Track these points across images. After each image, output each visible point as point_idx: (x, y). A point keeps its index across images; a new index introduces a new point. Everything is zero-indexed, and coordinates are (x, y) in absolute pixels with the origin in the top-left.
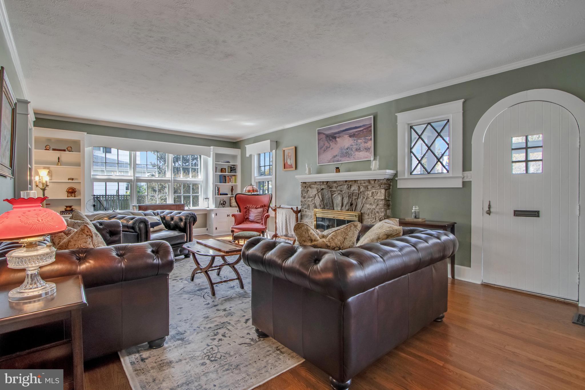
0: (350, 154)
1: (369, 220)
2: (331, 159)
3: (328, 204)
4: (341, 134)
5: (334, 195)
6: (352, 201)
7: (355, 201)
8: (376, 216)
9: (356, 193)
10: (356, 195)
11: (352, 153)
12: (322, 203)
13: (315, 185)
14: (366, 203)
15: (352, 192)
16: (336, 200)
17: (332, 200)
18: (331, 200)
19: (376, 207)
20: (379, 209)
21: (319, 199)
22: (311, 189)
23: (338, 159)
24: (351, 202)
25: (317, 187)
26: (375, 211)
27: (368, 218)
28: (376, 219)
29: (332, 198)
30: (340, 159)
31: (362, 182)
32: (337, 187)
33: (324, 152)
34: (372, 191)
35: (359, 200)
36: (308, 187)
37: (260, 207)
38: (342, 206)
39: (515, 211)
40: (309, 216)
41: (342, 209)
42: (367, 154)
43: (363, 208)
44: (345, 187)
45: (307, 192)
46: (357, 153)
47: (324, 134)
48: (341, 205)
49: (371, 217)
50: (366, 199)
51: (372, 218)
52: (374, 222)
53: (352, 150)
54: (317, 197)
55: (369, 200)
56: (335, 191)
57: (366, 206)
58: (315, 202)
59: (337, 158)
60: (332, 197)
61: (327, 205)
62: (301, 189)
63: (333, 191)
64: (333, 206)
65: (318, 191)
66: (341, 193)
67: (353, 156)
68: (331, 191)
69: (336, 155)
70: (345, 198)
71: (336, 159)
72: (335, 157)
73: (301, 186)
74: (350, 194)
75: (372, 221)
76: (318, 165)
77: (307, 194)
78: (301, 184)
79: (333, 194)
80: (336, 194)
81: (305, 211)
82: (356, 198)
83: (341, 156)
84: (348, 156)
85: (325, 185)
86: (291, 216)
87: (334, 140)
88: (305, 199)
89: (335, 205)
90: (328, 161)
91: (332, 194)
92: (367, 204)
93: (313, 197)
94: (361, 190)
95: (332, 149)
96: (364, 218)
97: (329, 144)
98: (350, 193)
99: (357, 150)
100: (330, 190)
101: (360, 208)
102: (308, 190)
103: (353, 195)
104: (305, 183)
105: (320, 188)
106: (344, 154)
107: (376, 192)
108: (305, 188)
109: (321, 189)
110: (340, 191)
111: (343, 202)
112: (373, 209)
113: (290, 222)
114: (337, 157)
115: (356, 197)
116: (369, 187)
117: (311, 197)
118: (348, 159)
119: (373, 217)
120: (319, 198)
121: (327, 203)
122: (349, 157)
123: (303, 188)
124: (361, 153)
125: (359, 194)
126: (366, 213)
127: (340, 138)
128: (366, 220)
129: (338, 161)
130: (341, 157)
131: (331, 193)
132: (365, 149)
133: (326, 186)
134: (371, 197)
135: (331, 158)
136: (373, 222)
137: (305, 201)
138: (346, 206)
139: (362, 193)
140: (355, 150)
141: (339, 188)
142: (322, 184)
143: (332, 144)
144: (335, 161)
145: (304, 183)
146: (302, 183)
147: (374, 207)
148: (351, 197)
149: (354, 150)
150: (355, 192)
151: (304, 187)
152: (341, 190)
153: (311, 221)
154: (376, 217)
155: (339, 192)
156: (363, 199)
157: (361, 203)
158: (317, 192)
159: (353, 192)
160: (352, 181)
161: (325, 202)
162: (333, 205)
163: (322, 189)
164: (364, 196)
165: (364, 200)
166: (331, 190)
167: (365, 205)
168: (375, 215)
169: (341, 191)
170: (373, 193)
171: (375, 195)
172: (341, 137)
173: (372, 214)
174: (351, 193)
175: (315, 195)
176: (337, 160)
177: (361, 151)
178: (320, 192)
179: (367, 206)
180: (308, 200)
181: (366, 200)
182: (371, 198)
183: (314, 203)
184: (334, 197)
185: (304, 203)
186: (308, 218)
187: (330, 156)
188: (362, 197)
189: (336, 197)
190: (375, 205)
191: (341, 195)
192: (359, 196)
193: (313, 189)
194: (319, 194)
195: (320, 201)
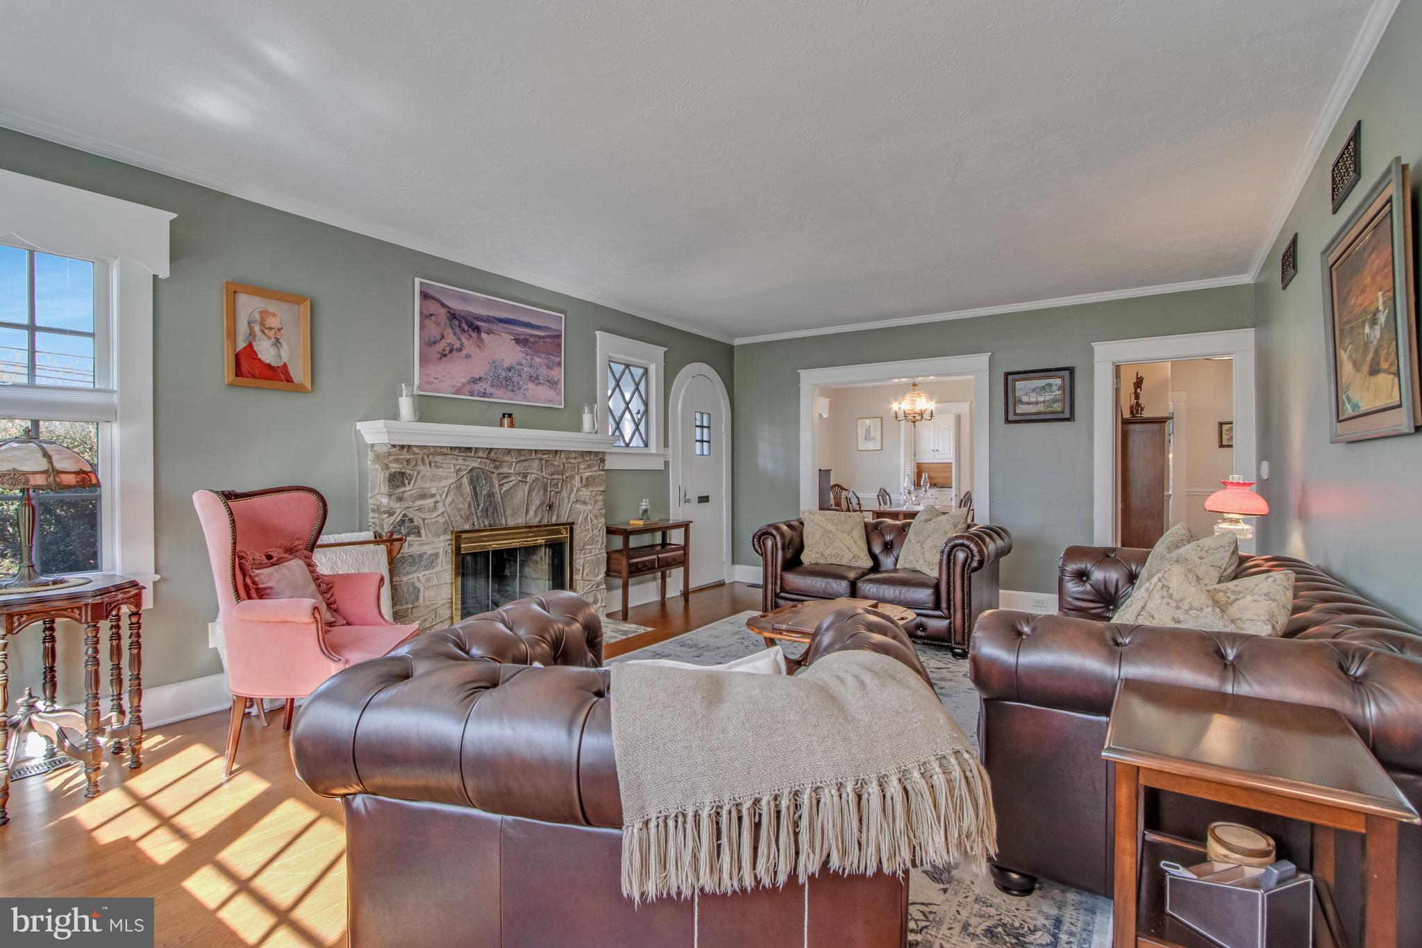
0: (515, 384)
1: (583, 535)
2: (464, 385)
3: (491, 510)
4: (494, 327)
5: (507, 486)
6: (550, 498)
7: (556, 499)
9: (558, 479)
10: (557, 485)
11: (521, 383)
12: (473, 509)
13: (447, 457)
14: (576, 500)
15: (549, 477)
16: (511, 498)
17: (502, 499)
18: (499, 499)
19: (593, 507)
20: (599, 510)
21: (460, 498)
22: (431, 468)
23: (485, 390)
24: (547, 500)
25: (455, 462)
26: (591, 514)
27: (582, 532)
29: (501, 494)
30: (490, 390)
31: (571, 456)
33: (441, 358)
34: (586, 475)
35: (564, 495)
36: (417, 464)
38: (527, 512)
39: (699, 497)
40: (425, 557)
41: (526, 519)
42: (550, 393)
43: (571, 513)
44: (536, 464)
45: (416, 480)
46: (531, 386)
47: (443, 305)
48: (524, 510)
49: (585, 529)
50: (577, 492)
53: (521, 376)
54: (453, 492)
55: (581, 493)
56: (507, 476)
57: (577, 508)
58: (449, 509)
59: (481, 386)
60: (502, 491)
61: (487, 514)
63: (502, 476)
64: (504, 516)
65: (457, 475)
66: (523, 479)
67: (522, 391)
68: (498, 474)
69: (480, 378)
70: (534, 493)
71: (478, 387)
72: (476, 381)
74: (546, 483)
75: (586, 536)
76: (418, 393)
77: (413, 485)
79: (503, 484)
80: (511, 484)
82: (557, 490)
83: (492, 382)
84: (510, 388)
85: (483, 458)
87: (474, 335)
89: (508, 512)
90: (455, 389)
91: (501, 482)
92: (578, 502)
93: (441, 496)
94: (567, 473)
95: (468, 356)
96: (575, 533)
97: (459, 339)
98: (545, 480)
99: (533, 379)
100: (496, 471)
101: (566, 513)
102: (419, 473)
103: (552, 483)
104: (407, 447)
105: (463, 467)
106: (501, 380)
107: (591, 476)
108: (408, 464)
109: (470, 469)
110: (522, 475)
111: (529, 502)
112: (589, 511)
114: (480, 384)
115: (558, 488)
116: (582, 467)
117: (433, 496)
118: (510, 394)
120: (462, 495)
121: (486, 510)
122: (513, 391)
123: (400, 465)
124: (539, 388)
125: (562, 482)
126: (578, 521)
127: (491, 335)
128: (579, 537)
129: (484, 395)
130: (492, 386)
131: (498, 482)
132: (548, 381)
133: (484, 460)
135: (464, 380)
136: (588, 538)
137: (407, 508)
138: (536, 512)
139: (568, 479)
140: (528, 378)
141: (520, 468)
142: (472, 454)
143: (469, 344)
144: (476, 393)
147: (590, 507)
148: (547, 490)
149: (524, 376)
150: (556, 477)
152: (524, 471)
154: (594, 526)
155: (520, 478)
156: (570, 493)
157: (566, 502)
158: (453, 479)
159: (552, 477)
160: (549, 452)
161: (481, 506)
162: (504, 513)
163: (473, 470)
164: (572, 485)
165: (573, 496)
166: (498, 472)
167: (574, 505)
168: (592, 524)
169: (526, 476)
170: (587, 479)
171: (591, 483)
172: (493, 333)
173: (586, 521)
174: (548, 479)
175: (450, 487)
176: (482, 390)
177: (540, 383)
178: (465, 478)
179: (578, 506)
181: (577, 494)
182: (583, 489)
183: (443, 513)
184: (506, 491)
185: (405, 515)
186: (423, 563)
187: (463, 377)
188: (569, 488)
189: (511, 492)
190: (591, 504)
191: (526, 485)
192: (564, 487)
193: (438, 467)
194: (459, 485)
195: (468, 505)
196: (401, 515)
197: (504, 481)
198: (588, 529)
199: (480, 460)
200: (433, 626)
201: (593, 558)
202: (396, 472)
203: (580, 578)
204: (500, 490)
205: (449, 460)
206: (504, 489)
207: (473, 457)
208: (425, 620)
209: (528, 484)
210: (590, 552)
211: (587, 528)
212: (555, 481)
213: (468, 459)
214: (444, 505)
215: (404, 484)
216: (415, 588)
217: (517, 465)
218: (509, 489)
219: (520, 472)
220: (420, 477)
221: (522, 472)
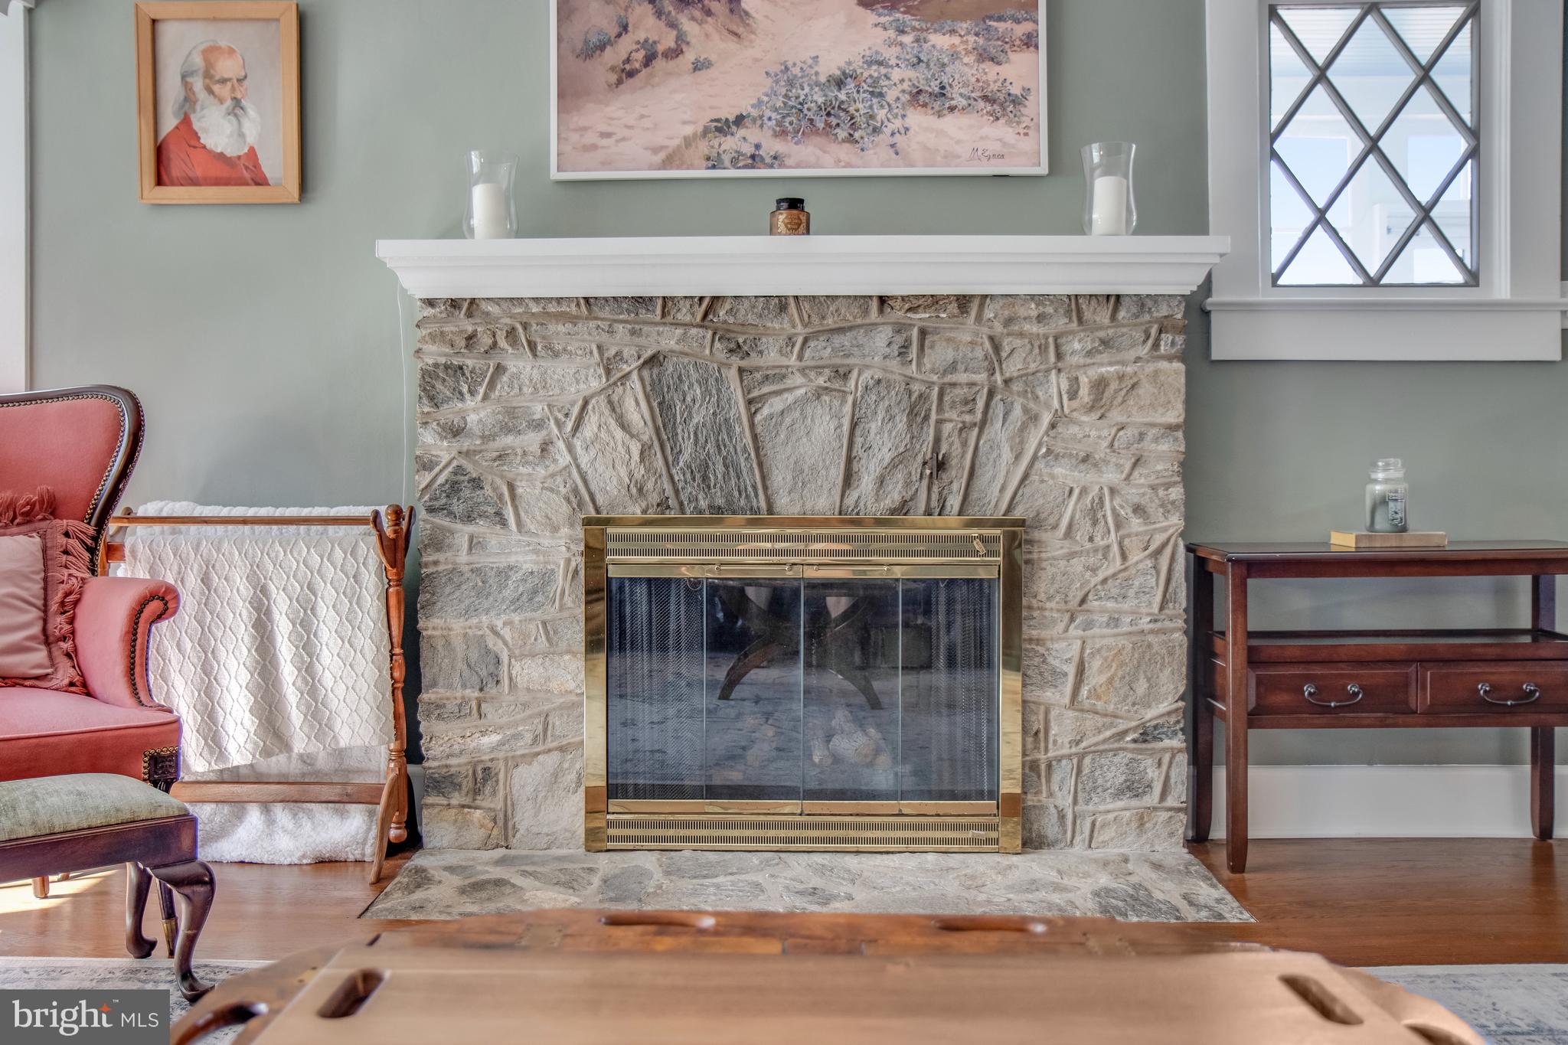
0: (860, 120)
1: (1077, 565)
2: (688, 142)
3: (720, 469)
5: (775, 405)
6: (937, 440)
7: (964, 444)
8: (1129, 535)
9: (972, 384)
10: (966, 402)
11: (881, 114)
12: (659, 463)
13: (581, 326)
14: (1049, 452)
15: (935, 378)
16: (788, 438)
17: (756, 438)
18: (748, 440)
19: (1128, 478)
20: (1154, 488)
21: (619, 434)
22: (535, 355)
23: (758, 146)
24: (926, 449)
25: (605, 338)
26: (1117, 501)
27: (1072, 555)
28: (1124, 557)
29: (752, 425)
30: (772, 146)
31: (1022, 312)
33: (617, 83)
34: (1094, 372)
35: (998, 432)
36: (495, 344)
38: (850, 478)
40: (515, 577)
42: (1000, 133)
43: (1027, 491)
44: (881, 339)
45: (491, 385)
46: (917, 119)
48: (837, 473)
49: (1088, 545)
50: (1053, 426)
51: (1096, 551)
52: (1114, 575)
53: (881, 95)
54: (600, 417)
55: (1074, 429)
56: (779, 374)
57: (1053, 477)
58: (584, 460)
59: (744, 139)
60: (758, 418)
61: (705, 478)
62: (421, 355)
63: (758, 376)
64: (765, 488)
65: (608, 372)
66: (839, 385)
67: (884, 138)
68: (743, 371)
69: (740, 120)
70: (874, 427)
71: (734, 143)
72: (725, 127)
73: (421, 334)
74: (921, 396)
75: (1094, 570)
76: (555, 175)
77: (485, 397)
78: (423, 316)
79: (762, 398)
80: (790, 398)
81: (461, 541)
82: (968, 418)
83: (779, 124)
84: (842, 134)
85: (690, 325)
86: (327, 594)
88: (466, 444)
89: (781, 478)
90: (662, 155)
91: (755, 393)
92: (1057, 457)
93: (559, 425)
94: (1012, 368)
96: (1035, 556)
97: (673, 26)
98: (916, 388)
99: (922, 98)
100: (736, 361)
101: (1003, 489)
102: (500, 369)
103: (947, 398)
104: (465, 306)
105: (627, 352)
106: (810, 115)
107: (1121, 377)
108: (467, 347)
109: (647, 356)
110: (827, 373)
111: (858, 451)
112: (1106, 491)
113: (307, 647)
114: (742, 132)
115: (971, 411)
116: (1077, 346)
117: (538, 425)
118: (844, 151)
119: (1105, 542)
120: (624, 426)
121: (705, 467)
122: (851, 139)
123: (447, 350)
124: (950, 124)
125: (991, 394)
126: (1052, 520)
128: (1050, 570)
129: (755, 160)
130: (781, 133)
131: (747, 391)
132: (985, 98)
133: (694, 331)
134: (1092, 408)
135: (689, 130)
136: (1101, 576)
137: (467, 454)
138: (881, 481)
139: (1016, 387)
140: (905, 98)
141: (821, 351)
142: (654, 316)
143: (702, 36)
144: (726, 159)
145: (454, 304)
146: (430, 303)
147: (1111, 476)
148: (927, 418)
149: (891, 95)
150: (962, 377)
151: (459, 344)
152: (838, 361)
154: (1127, 542)
155: (821, 381)
156: (1023, 428)
157: (1007, 455)
158: (598, 384)
159: (949, 378)
160: (934, 301)
161: (685, 457)
162: (764, 478)
163: (659, 360)
164: (1032, 405)
165: (1035, 437)
166: (744, 363)
167: (1040, 465)
168: (1121, 532)
169: (842, 374)
170: (1100, 385)
171: (1120, 399)
173: (1095, 523)
174: (930, 385)
175: (586, 403)
176: (748, 150)
177: (952, 109)
178: (635, 381)
179: (1058, 471)
181: (1052, 433)
182: (1084, 418)
184: (771, 416)
185: (459, 470)
186: (506, 593)
187: (685, 123)
188: (1017, 412)
189: (788, 421)
190: (1119, 466)
191: (844, 402)
192: (998, 408)
193: (556, 355)
194: (615, 398)
195: (642, 453)
196: (450, 469)
197: (766, 389)
198: (1108, 547)
199: (679, 331)
200: (538, 754)
201: (1121, 641)
202: (436, 365)
203: (1067, 700)
204: (752, 416)
205: (587, 334)
206: (766, 411)
207: (656, 324)
208: (517, 736)
209: (850, 399)
210: (1114, 621)
211: (1100, 542)
212: (960, 392)
213: (645, 329)
214: (570, 448)
215: (461, 394)
216: (488, 652)
217: (812, 344)
218: (782, 412)
219: (820, 363)
220: (505, 379)
221: (828, 362)
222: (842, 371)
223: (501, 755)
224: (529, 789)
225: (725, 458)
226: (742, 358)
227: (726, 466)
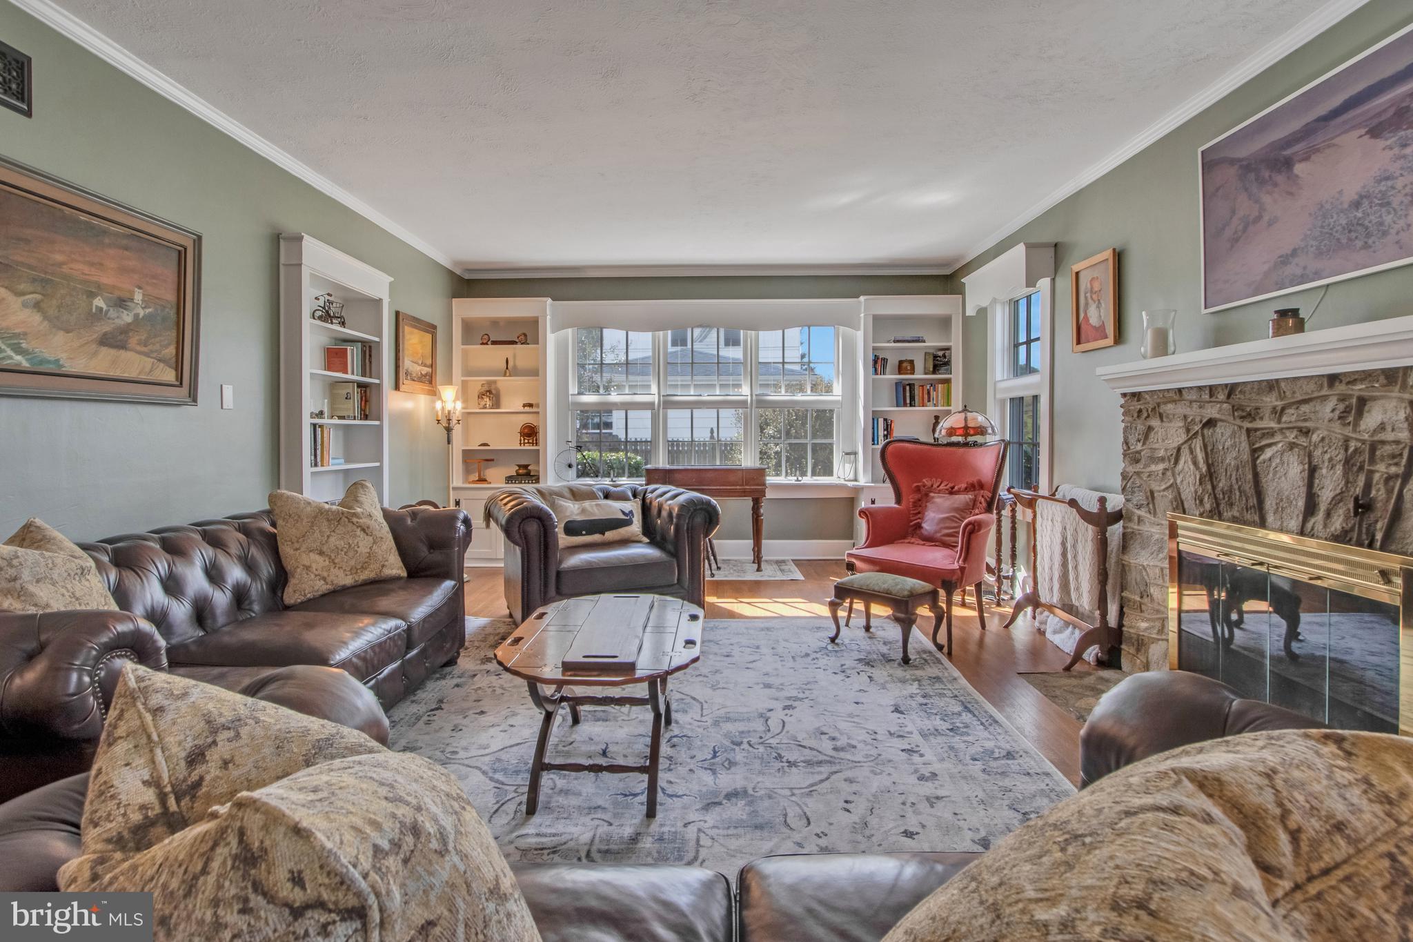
0: (1373, 229)
2: (1267, 275)
3: (1238, 493)
4: (1318, 139)
5: (1268, 453)
6: (1369, 487)
7: (1389, 494)
9: (1397, 443)
10: (1393, 457)
11: (1389, 219)
12: (1209, 487)
13: (1180, 405)
15: (1367, 437)
16: (1275, 476)
17: (1256, 475)
18: (1251, 476)
21: (1192, 467)
22: (1162, 421)
23: (1304, 269)
24: (1359, 492)
25: (1188, 411)
29: (1255, 466)
30: (1313, 266)
32: (1283, 409)
33: (1232, 246)
36: (1148, 416)
37: (966, 490)
38: (1311, 508)
40: (1153, 540)
41: (1309, 525)
44: (1328, 409)
45: (1146, 437)
47: (1232, 162)
48: (1301, 503)
53: (1388, 204)
54: (1185, 456)
56: (1271, 433)
58: (1179, 481)
59: (1297, 265)
60: (1258, 462)
61: (1230, 498)
62: (1123, 421)
63: (1259, 434)
64: (1261, 508)
65: (1188, 431)
66: (1303, 441)
67: (1391, 238)
68: (1249, 431)
69: (1294, 253)
70: (1324, 471)
71: (1292, 269)
72: (1284, 260)
73: (1122, 410)
74: (1357, 451)
76: (1204, 311)
77: (1145, 444)
78: (1122, 401)
79: (1262, 449)
80: (1274, 448)
81: (1136, 518)
82: (1394, 470)
83: (1318, 248)
84: (1357, 245)
85: (1221, 402)
87: (1280, 178)
88: (1138, 468)
89: (1269, 504)
90: (1249, 291)
91: (1257, 445)
93: (1170, 461)
95: (1270, 224)
97: (1257, 201)
98: (1354, 445)
100: (1247, 425)
102: (1150, 429)
103: (1376, 453)
104: (1136, 396)
105: (1197, 420)
106: (1337, 235)
108: (1138, 417)
109: (1204, 421)
110: (1295, 432)
111: (1316, 489)
114: (1295, 261)
115: (1396, 465)
117: (1162, 459)
118: (1359, 257)
120: (1195, 463)
121: (1231, 490)
122: (1366, 246)
123: (1131, 419)
127: (1313, 157)
129: (1303, 279)
130: (1320, 255)
131: (1251, 444)
133: (1225, 406)
135: (1266, 267)
137: (1138, 474)
138: (1328, 516)
141: (1291, 417)
142: (1206, 397)
143: (1272, 202)
144: (1281, 283)
145: (1134, 395)
146: (1124, 395)
148: (1362, 468)
149: (1396, 201)
150: (1390, 436)
151: (1136, 415)
152: (1303, 424)
153: (1159, 564)
155: (1292, 438)
158: (1184, 437)
159: (1378, 438)
160: (1369, 376)
161: (1221, 485)
162: (1261, 500)
163: (1211, 423)
166: (1250, 425)
169: (1306, 432)
172: (1318, 150)
174: (1363, 442)
175: (1179, 449)
176: (1295, 275)
178: (1200, 438)
180: (1148, 469)
183: (1172, 485)
184: (1264, 461)
187: (1265, 263)
189: (1274, 465)
191: (1305, 453)
193: (1169, 421)
194: (1193, 446)
195: (1200, 479)
197: (1262, 443)
199: (1218, 406)
200: (1159, 640)
204: (1255, 460)
205: (1180, 409)
206: (1262, 458)
207: (1208, 401)
208: (1153, 627)
209: (1307, 451)
212: (1389, 448)
213: (1204, 405)
214: (1173, 474)
216: (1144, 578)
217: (1287, 411)
218: (1270, 459)
219: (1291, 425)
220: (1152, 434)
221: (1294, 425)
222: (1304, 430)
223: (1146, 634)
224: (1155, 657)
225: (1239, 488)
226: (1251, 422)
227: (1240, 492)
